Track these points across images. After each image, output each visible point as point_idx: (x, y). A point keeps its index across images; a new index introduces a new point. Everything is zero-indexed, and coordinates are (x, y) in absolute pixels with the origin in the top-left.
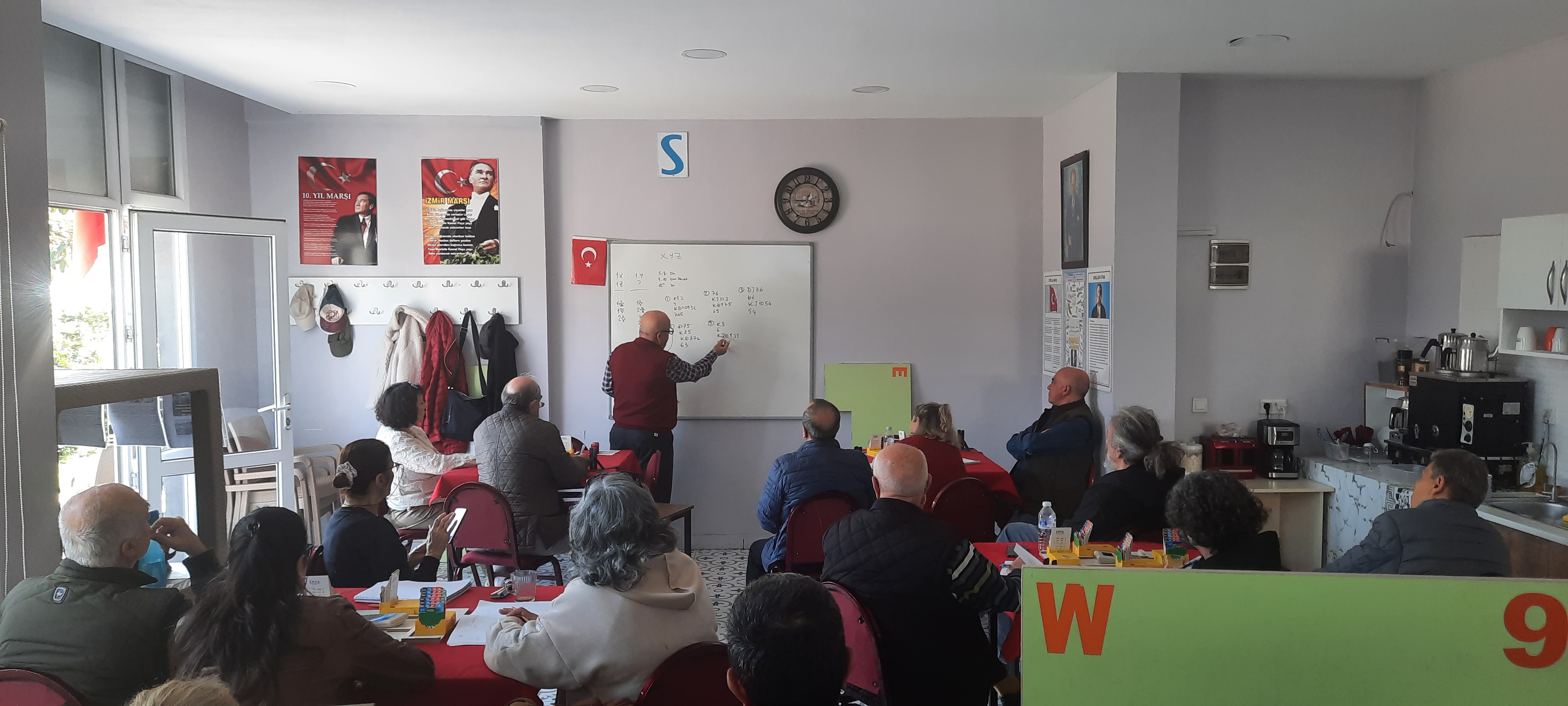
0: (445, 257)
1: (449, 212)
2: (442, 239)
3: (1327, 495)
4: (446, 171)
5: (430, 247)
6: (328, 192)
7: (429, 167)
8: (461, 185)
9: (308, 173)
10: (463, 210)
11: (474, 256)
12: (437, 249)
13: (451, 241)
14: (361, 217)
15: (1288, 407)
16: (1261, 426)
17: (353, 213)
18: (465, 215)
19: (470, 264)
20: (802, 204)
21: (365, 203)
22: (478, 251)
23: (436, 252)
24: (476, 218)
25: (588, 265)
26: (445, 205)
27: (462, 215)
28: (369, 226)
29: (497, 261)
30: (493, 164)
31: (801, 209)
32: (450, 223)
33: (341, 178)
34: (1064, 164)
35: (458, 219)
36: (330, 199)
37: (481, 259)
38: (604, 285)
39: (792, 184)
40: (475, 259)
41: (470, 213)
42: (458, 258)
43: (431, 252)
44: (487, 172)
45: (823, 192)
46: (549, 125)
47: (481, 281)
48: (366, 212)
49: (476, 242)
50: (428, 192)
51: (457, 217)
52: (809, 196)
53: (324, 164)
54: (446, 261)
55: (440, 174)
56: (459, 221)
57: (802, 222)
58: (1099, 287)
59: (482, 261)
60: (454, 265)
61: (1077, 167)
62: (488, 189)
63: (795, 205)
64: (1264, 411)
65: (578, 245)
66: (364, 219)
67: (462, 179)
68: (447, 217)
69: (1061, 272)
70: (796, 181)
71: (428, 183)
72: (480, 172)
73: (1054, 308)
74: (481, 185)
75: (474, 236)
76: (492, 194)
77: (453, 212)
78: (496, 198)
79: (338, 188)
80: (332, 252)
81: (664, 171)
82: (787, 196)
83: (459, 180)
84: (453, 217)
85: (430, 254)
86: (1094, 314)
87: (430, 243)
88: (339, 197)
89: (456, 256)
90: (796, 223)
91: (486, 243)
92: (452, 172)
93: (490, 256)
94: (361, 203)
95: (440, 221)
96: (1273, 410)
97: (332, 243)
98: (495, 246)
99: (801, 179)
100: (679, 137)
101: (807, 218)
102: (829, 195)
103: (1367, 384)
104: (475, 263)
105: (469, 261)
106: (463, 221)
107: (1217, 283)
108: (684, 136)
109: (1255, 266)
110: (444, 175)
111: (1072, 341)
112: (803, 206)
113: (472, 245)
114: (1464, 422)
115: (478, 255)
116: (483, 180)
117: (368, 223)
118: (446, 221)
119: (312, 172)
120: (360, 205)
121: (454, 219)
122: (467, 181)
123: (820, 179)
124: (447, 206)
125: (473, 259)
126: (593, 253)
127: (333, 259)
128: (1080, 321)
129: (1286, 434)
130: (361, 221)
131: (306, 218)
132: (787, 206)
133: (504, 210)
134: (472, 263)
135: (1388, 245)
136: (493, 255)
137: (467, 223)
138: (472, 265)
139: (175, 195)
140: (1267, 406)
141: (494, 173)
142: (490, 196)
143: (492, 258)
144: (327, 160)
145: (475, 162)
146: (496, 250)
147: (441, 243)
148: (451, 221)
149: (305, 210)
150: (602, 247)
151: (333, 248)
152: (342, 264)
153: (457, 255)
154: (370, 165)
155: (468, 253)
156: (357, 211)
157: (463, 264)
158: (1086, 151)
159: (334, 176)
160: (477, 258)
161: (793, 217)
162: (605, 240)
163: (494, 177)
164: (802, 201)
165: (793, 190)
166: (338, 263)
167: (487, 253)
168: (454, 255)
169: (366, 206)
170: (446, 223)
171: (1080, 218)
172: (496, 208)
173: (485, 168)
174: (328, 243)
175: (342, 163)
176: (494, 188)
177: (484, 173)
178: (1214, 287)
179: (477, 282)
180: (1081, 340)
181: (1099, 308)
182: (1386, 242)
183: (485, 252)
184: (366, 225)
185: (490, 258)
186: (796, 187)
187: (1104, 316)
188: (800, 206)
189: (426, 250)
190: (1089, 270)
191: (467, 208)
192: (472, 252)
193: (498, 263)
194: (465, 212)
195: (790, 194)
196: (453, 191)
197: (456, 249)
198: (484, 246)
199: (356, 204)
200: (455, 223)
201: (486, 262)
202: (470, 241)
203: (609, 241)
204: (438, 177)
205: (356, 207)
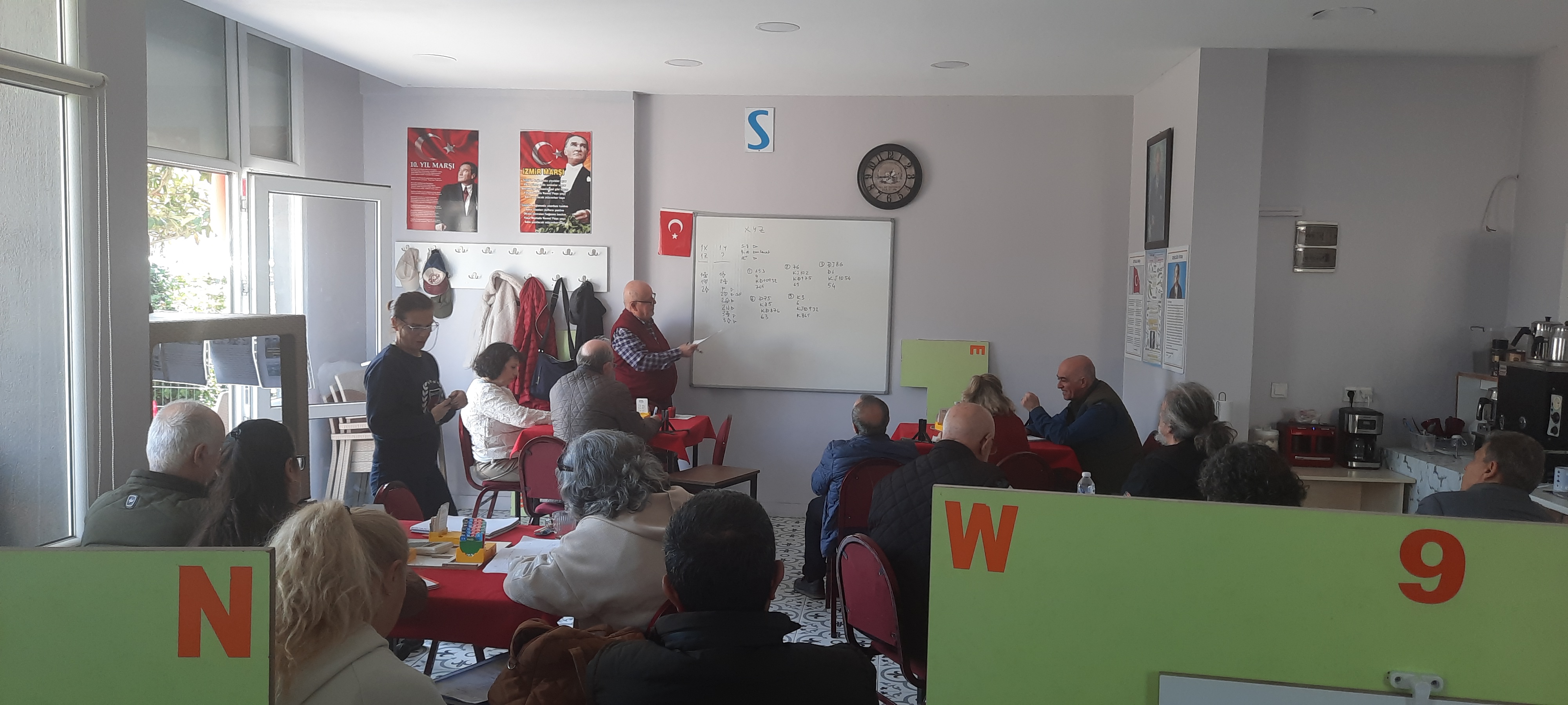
0: (540, 226)
1: (544, 183)
2: (538, 208)
3: (1408, 487)
4: (543, 143)
5: (525, 216)
6: (434, 161)
7: (528, 139)
8: (557, 157)
9: (416, 143)
10: (558, 181)
11: (567, 225)
12: (532, 218)
13: (545, 210)
14: (463, 186)
15: (1374, 395)
16: (1343, 413)
17: (457, 183)
18: (559, 186)
19: (563, 232)
20: (885, 180)
21: (468, 173)
22: (571, 221)
23: (532, 220)
24: (570, 189)
25: (675, 236)
26: (541, 176)
27: (556, 185)
28: (470, 195)
29: (588, 231)
30: (587, 137)
31: (883, 185)
32: (546, 194)
33: (446, 148)
34: (1151, 143)
35: (553, 189)
36: (436, 168)
37: (573, 228)
38: (689, 256)
39: (875, 160)
40: (568, 228)
41: (564, 183)
42: (552, 227)
43: (527, 220)
44: (582, 145)
45: (905, 169)
46: (642, 99)
47: (573, 249)
48: (467, 182)
49: (569, 212)
50: (527, 163)
51: (552, 187)
52: (892, 172)
53: (431, 135)
54: (540, 229)
55: (538, 146)
56: (554, 191)
57: (884, 198)
58: (1177, 267)
59: (574, 230)
60: (548, 233)
61: (1162, 146)
62: (582, 161)
63: (877, 181)
64: (1348, 399)
65: (666, 217)
66: (466, 188)
67: (557, 151)
68: (543, 187)
69: (1144, 253)
70: (879, 157)
71: (526, 154)
72: (574, 144)
73: (1136, 289)
74: (575, 157)
75: (567, 206)
76: (585, 166)
77: (548, 183)
78: (589, 170)
79: (442, 158)
80: (436, 218)
81: (750, 146)
82: (869, 172)
83: (555, 152)
84: (548, 187)
85: (526, 222)
86: (1171, 295)
87: (526, 212)
88: (443, 166)
89: (550, 225)
90: (878, 199)
91: (578, 213)
92: (548, 144)
93: (582, 225)
94: (463, 173)
95: (536, 191)
96: (1357, 399)
97: (436, 210)
98: (586, 216)
99: (885, 155)
100: (766, 113)
101: (889, 194)
102: (912, 171)
103: (1460, 374)
104: (567, 232)
105: (562, 230)
106: (557, 192)
107: (1305, 266)
108: (771, 111)
109: (1343, 249)
110: (541, 147)
111: (1152, 322)
112: (885, 182)
113: (565, 215)
114: (1552, 413)
115: (571, 225)
116: (577, 152)
117: (470, 191)
118: (541, 191)
119: (420, 142)
120: (462, 175)
121: (549, 190)
122: (563, 153)
123: (903, 156)
124: (542, 177)
125: (565, 229)
126: (680, 226)
127: (436, 226)
128: (1160, 302)
129: (1368, 423)
130: (463, 190)
131: (414, 185)
132: (869, 182)
133: (595, 180)
134: (565, 232)
135: (1489, 230)
136: (584, 225)
137: (560, 194)
138: (565, 234)
139: (292, 161)
140: (1351, 394)
141: (587, 146)
142: (583, 168)
143: (584, 227)
144: (433, 131)
145: (571, 135)
146: (587, 220)
147: (536, 212)
148: (546, 191)
149: (413, 178)
150: (688, 220)
151: (437, 215)
152: (445, 230)
153: (551, 223)
154: (474, 136)
155: (561, 222)
156: (460, 180)
157: (556, 232)
158: (1170, 129)
159: (439, 146)
160: (570, 227)
161: (875, 193)
162: (691, 212)
163: (588, 149)
164: (885, 177)
165: (875, 167)
166: (441, 230)
167: (579, 223)
168: (548, 224)
169: (468, 176)
170: (541, 193)
171: (1162, 198)
172: (589, 179)
173: (579, 140)
174: (433, 210)
175: (447, 134)
176: (587, 160)
177: (578, 146)
178: (1298, 270)
179: (569, 250)
180: (1159, 321)
181: (1176, 288)
182: (1487, 227)
183: (577, 222)
184: (467, 194)
185: (581, 228)
186: (879, 163)
187: (1180, 297)
188: (882, 182)
189: (522, 220)
190: (1169, 250)
191: (561, 179)
192: (565, 221)
193: (589, 232)
194: (559, 183)
195: (873, 170)
196: (549, 163)
197: (550, 219)
198: (577, 216)
199: (459, 173)
200: (550, 194)
201: (578, 231)
202: (563, 211)
203: (696, 214)
204: (536, 149)
205: (459, 176)
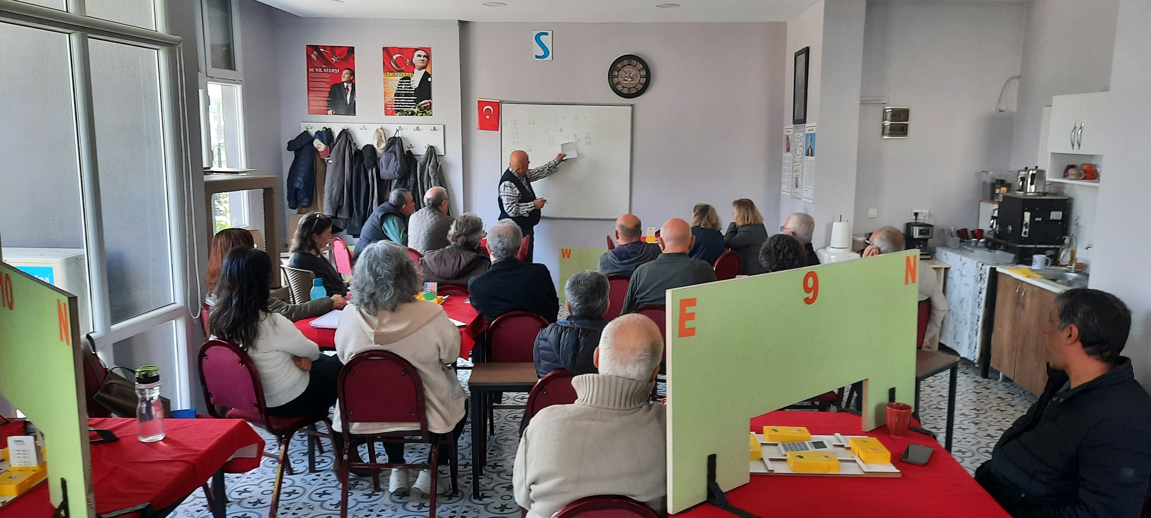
0: (398, 111)
1: (400, 82)
2: (396, 99)
3: (947, 270)
4: (398, 55)
5: (388, 104)
6: (325, 68)
7: (387, 52)
9: (312, 56)
10: (409, 81)
11: (416, 110)
12: (393, 106)
13: (401, 100)
14: (345, 84)
15: (930, 215)
16: (910, 226)
17: (340, 82)
18: (410, 84)
19: (413, 115)
21: (348, 75)
22: (419, 107)
23: (392, 107)
24: (417, 86)
25: (488, 117)
27: (408, 84)
28: (350, 90)
29: (430, 114)
30: (428, 51)
32: (401, 89)
33: (333, 59)
34: (797, 55)
35: (406, 86)
36: (326, 73)
37: (421, 113)
38: (498, 130)
39: (619, 66)
40: (416, 112)
41: (413, 82)
42: (406, 112)
44: (424, 56)
45: (640, 71)
46: (463, 25)
47: (420, 127)
48: (349, 81)
49: (417, 101)
50: (388, 69)
51: (405, 85)
52: (631, 74)
53: (322, 50)
54: (398, 113)
55: (395, 57)
56: (406, 88)
57: (625, 91)
58: (810, 137)
59: (421, 114)
61: (802, 57)
62: (425, 67)
63: (621, 80)
64: (914, 217)
65: (481, 104)
66: (347, 86)
68: (399, 85)
69: (792, 126)
70: (622, 64)
71: (387, 63)
72: (420, 56)
73: (788, 150)
74: (420, 65)
75: (416, 98)
76: (427, 71)
77: (402, 82)
78: (430, 73)
79: (330, 65)
80: (328, 107)
81: (537, 57)
82: (616, 73)
84: (402, 85)
86: (807, 155)
88: (331, 71)
89: (405, 111)
90: (622, 91)
91: (423, 102)
92: (401, 56)
93: (426, 110)
94: (345, 75)
95: (394, 88)
96: (919, 217)
97: (328, 101)
98: (429, 104)
99: (626, 62)
100: (547, 34)
101: (629, 88)
102: (644, 73)
103: (981, 201)
104: (416, 115)
105: (413, 114)
106: (409, 88)
107: (890, 135)
108: (550, 33)
109: (913, 124)
111: (797, 171)
112: (626, 80)
113: (414, 103)
114: (1025, 223)
115: (418, 110)
116: (421, 61)
117: (350, 88)
118: (398, 88)
119: (315, 55)
120: (344, 77)
121: (403, 86)
122: (412, 62)
123: (638, 63)
124: (399, 78)
125: (415, 113)
126: (491, 110)
127: (328, 111)
129: (925, 231)
130: (346, 87)
131: (311, 84)
132: (616, 80)
133: (435, 81)
134: (415, 115)
136: (428, 110)
137: (411, 89)
138: (415, 116)
139: (235, 70)
140: (916, 214)
141: (428, 57)
142: (426, 72)
143: (428, 112)
144: (323, 47)
145: (417, 50)
146: (429, 108)
147: (395, 102)
148: (402, 88)
149: (311, 80)
150: (497, 106)
151: (329, 104)
152: (335, 114)
153: (405, 109)
154: (351, 50)
155: (412, 109)
156: (343, 80)
157: (409, 115)
158: (807, 47)
159: (328, 58)
160: (418, 112)
161: (619, 88)
162: (498, 101)
163: (428, 59)
164: (626, 77)
166: (332, 114)
167: (424, 109)
169: (349, 77)
170: (398, 89)
171: (803, 91)
172: (429, 79)
173: (423, 53)
174: (325, 101)
175: (333, 49)
176: (428, 66)
177: (422, 57)
178: (885, 137)
180: (801, 171)
181: (810, 150)
182: (999, 109)
183: (423, 108)
184: (348, 90)
185: (426, 112)
186: (622, 68)
187: (812, 155)
189: (386, 107)
190: (806, 125)
191: (411, 79)
192: (415, 108)
193: (431, 115)
194: (410, 82)
195: (619, 72)
196: (403, 68)
197: (404, 106)
198: (422, 105)
199: (342, 76)
200: (404, 89)
201: (424, 114)
202: (413, 101)
203: (502, 102)
204: (393, 59)
205: (342, 78)
